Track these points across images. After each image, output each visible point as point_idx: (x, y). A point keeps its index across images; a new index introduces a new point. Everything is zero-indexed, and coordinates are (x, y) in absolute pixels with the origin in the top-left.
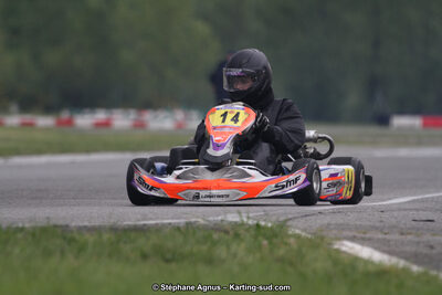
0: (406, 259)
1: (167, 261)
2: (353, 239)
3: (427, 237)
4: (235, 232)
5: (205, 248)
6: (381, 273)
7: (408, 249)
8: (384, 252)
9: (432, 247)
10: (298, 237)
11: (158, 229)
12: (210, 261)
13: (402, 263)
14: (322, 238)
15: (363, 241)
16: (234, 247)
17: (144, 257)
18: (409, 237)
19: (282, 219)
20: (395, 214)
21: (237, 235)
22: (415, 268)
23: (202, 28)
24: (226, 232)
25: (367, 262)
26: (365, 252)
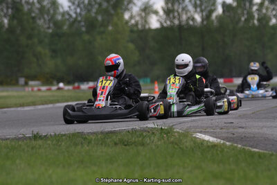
0: (224, 140)
1: (125, 145)
2: (201, 132)
3: (231, 130)
4: (152, 132)
5: (140, 139)
6: (214, 146)
7: (224, 135)
8: (214, 137)
9: (234, 134)
10: (178, 132)
11: (120, 132)
12: (143, 145)
13: (222, 142)
14: (188, 132)
15: (205, 133)
16: (152, 138)
17: (116, 144)
18: (224, 130)
19: (171, 125)
20: (217, 121)
21: (153, 133)
22: (228, 143)
23: (131, 46)
24: (149, 132)
25: (208, 141)
26: (207, 138)
